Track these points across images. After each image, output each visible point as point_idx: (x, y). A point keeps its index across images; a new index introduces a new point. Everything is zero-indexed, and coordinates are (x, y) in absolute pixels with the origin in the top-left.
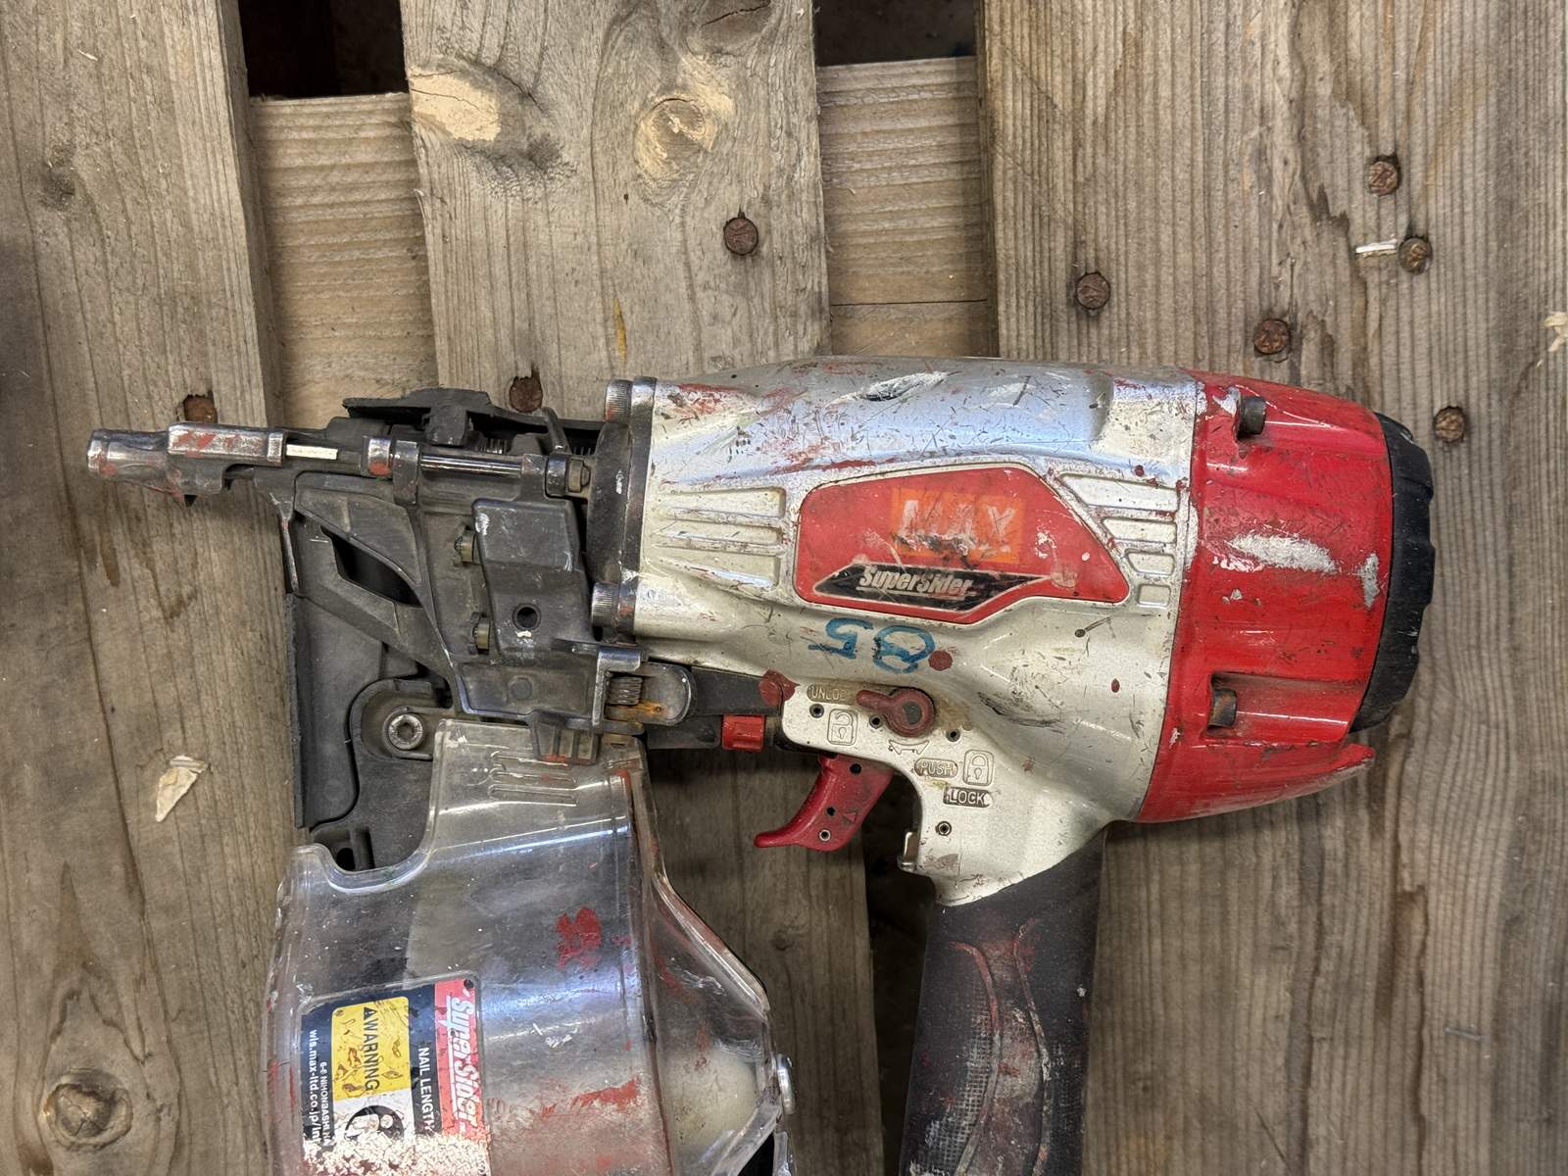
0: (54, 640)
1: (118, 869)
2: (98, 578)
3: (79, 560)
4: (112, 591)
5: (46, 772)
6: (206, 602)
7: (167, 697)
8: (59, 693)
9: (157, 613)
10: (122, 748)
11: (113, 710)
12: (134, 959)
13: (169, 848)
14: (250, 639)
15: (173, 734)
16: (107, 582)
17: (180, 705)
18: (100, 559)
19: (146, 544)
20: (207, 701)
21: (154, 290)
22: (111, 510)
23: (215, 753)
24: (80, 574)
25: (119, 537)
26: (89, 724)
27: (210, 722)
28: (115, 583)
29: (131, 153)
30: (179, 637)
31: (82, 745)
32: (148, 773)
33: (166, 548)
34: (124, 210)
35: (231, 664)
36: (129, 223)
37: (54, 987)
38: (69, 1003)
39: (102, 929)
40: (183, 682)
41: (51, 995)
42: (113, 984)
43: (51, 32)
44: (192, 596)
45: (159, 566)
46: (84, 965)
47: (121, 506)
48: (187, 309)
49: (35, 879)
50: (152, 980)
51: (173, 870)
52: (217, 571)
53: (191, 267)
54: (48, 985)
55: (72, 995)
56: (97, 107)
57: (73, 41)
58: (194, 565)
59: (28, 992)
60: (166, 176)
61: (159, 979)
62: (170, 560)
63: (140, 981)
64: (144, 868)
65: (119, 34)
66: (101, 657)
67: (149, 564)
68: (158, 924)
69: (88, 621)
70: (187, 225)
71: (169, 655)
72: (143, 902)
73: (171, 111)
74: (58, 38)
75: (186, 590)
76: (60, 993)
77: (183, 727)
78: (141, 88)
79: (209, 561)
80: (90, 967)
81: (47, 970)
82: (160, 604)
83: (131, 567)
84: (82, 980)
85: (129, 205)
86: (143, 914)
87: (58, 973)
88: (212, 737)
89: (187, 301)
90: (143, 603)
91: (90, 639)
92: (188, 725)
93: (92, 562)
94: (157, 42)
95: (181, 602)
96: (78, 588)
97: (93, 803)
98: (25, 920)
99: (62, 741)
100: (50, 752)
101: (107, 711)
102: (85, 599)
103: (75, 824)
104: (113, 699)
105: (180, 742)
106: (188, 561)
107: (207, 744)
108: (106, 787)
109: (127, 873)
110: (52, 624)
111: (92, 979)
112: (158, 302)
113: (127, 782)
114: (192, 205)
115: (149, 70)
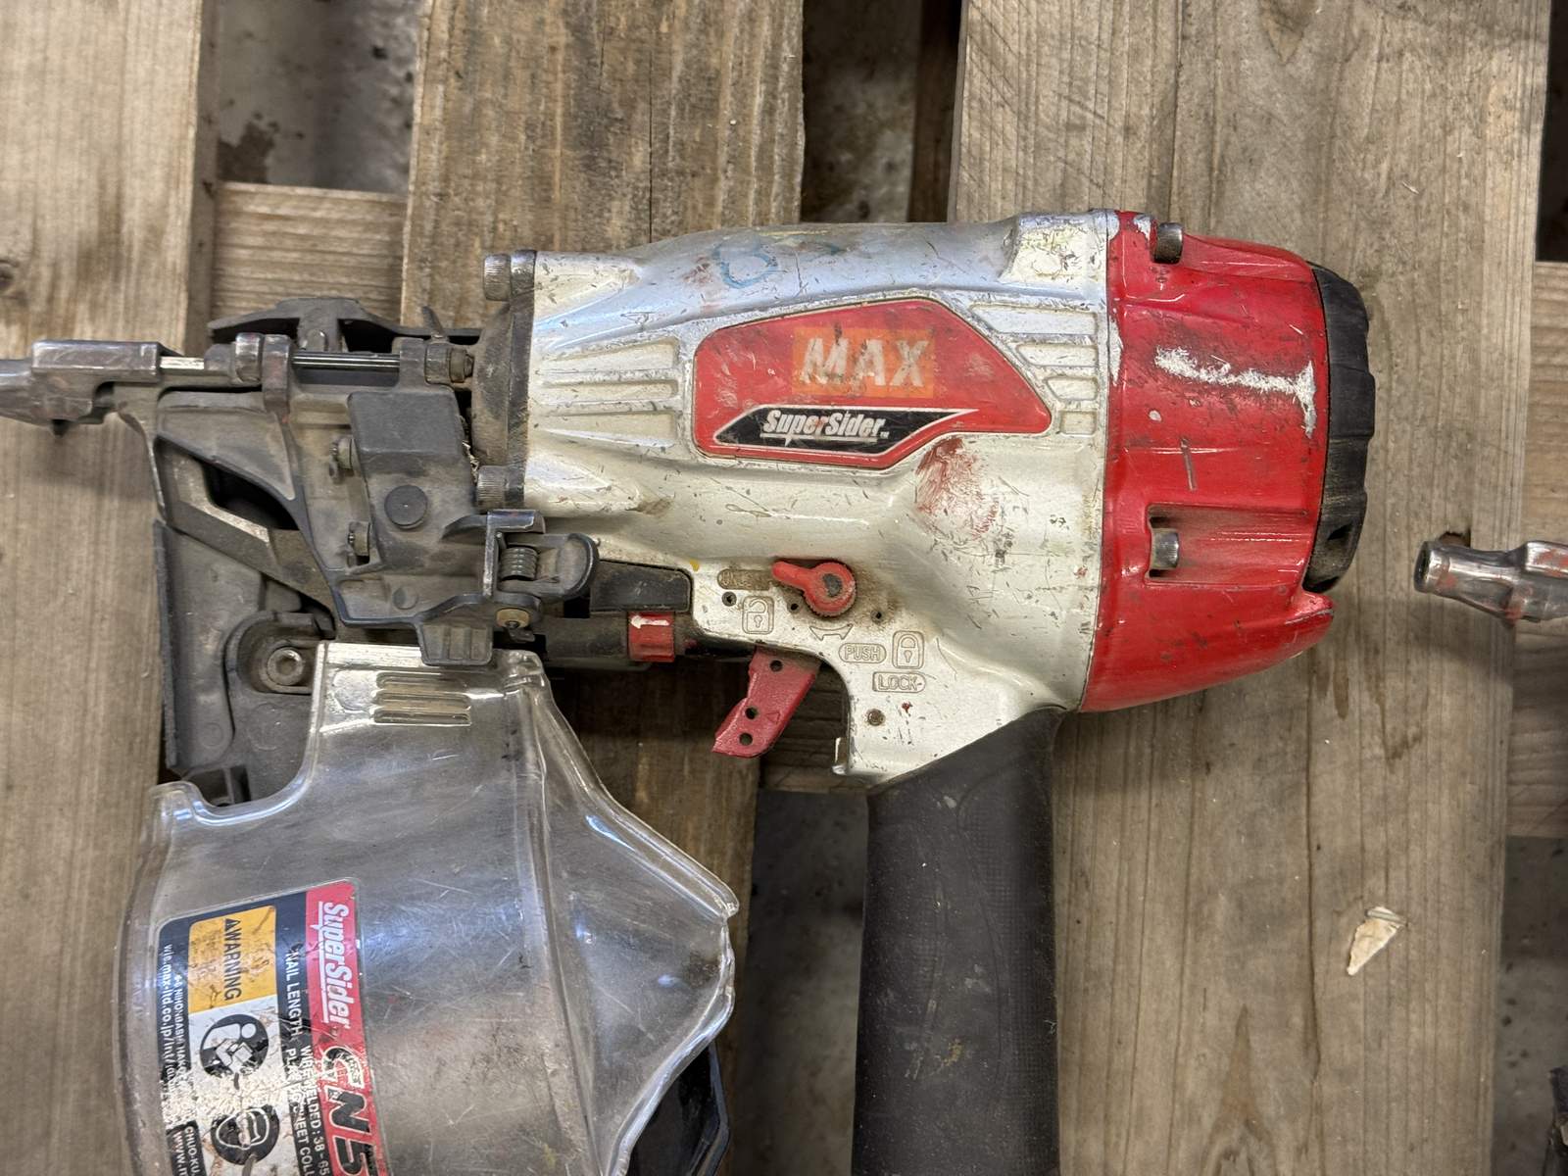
0: (1271, 764)
1: (1297, 1021)
2: (1326, 707)
3: (1310, 684)
4: (1338, 721)
5: (1241, 905)
6: (1431, 745)
7: (1375, 842)
8: (1267, 822)
9: (1379, 751)
10: (1321, 890)
11: (1319, 848)
12: (1300, 1124)
13: (1353, 1006)
14: (1468, 790)
15: (1375, 883)
16: (1335, 712)
17: (1387, 852)
18: (1331, 688)
19: (1380, 678)
20: (1416, 853)
21: (1431, 423)
22: (1351, 639)
23: (1416, 909)
24: (1309, 701)
25: (1354, 666)
26: (1292, 861)
27: (1415, 874)
28: (1342, 716)
29: (1433, 286)
30: (1398, 779)
31: (1281, 881)
32: (1344, 920)
33: (1401, 685)
34: (1418, 341)
35: (1445, 815)
36: (1420, 352)
37: (1212, 1142)
38: (1225, 1164)
39: (1271, 1086)
40: (1394, 828)
41: (1206, 1153)
42: (1272, 1148)
43: (1378, 162)
44: (1417, 739)
45: (1389, 703)
46: (1247, 1123)
47: (1362, 636)
48: (1460, 446)
49: (1211, 1019)
50: (1314, 1150)
51: (1354, 1030)
52: (1446, 715)
53: (1472, 403)
54: (1205, 1141)
55: (1229, 1154)
56: (1409, 237)
57: (1397, 171)
58: (1425, 706)
59: (1183, 1145)
60: (1464, 311)
61: (1323, 1150)
62: (1401, 697)
63: (1302, 1149)
64: (1325, 1024)
65: (1444, 170)
66: (1315, 789)
67: (1380, 699)
68: (1329, 1089)
69: (1309, 751)
70: (1475, 361)
71: (1385, 798)
72: (1319, 1061)
73: (1480, 250)
74: (1384, 167)
75: (1412, 731)
76: (1216, 1151)
77: (1387, 877)
78: (1455, 225)
79: (1440, 704)
80: (1252, 1126)
81: (1208, 1122)
82: (1384, 743)
83: (1360, 699)
84: (1242, 1140)
85: (1424, 335)
86: (1315, 1074)
87: (1218, 1128)
88: (1415, 892)
89: (1462, 436)
90: (1367, 738)
91: (1307, 769)
92: (1392, 874)
93: (1323, 689)
94: (1479, 182)
95: (1405, 744)
96: (1305, 713)
97: (1285, 945)
98: (1193, 1063)
99: (1262, 873)
100: (1249, 883)
101: (1313, 848)
102: (1309, 726)
103: (1262, 964)
104: (1322, 835)
105: (1381, 892)
106: (1419, 701)
107: (1408, 898)
108: (1298, 931)
109: (1306, 1027)
110: (1272, 749)
111: (1252, 1140)
112: (1434, 433)
113: (1320, 926)
114: (1484, 344)
115: (1466, 208)
